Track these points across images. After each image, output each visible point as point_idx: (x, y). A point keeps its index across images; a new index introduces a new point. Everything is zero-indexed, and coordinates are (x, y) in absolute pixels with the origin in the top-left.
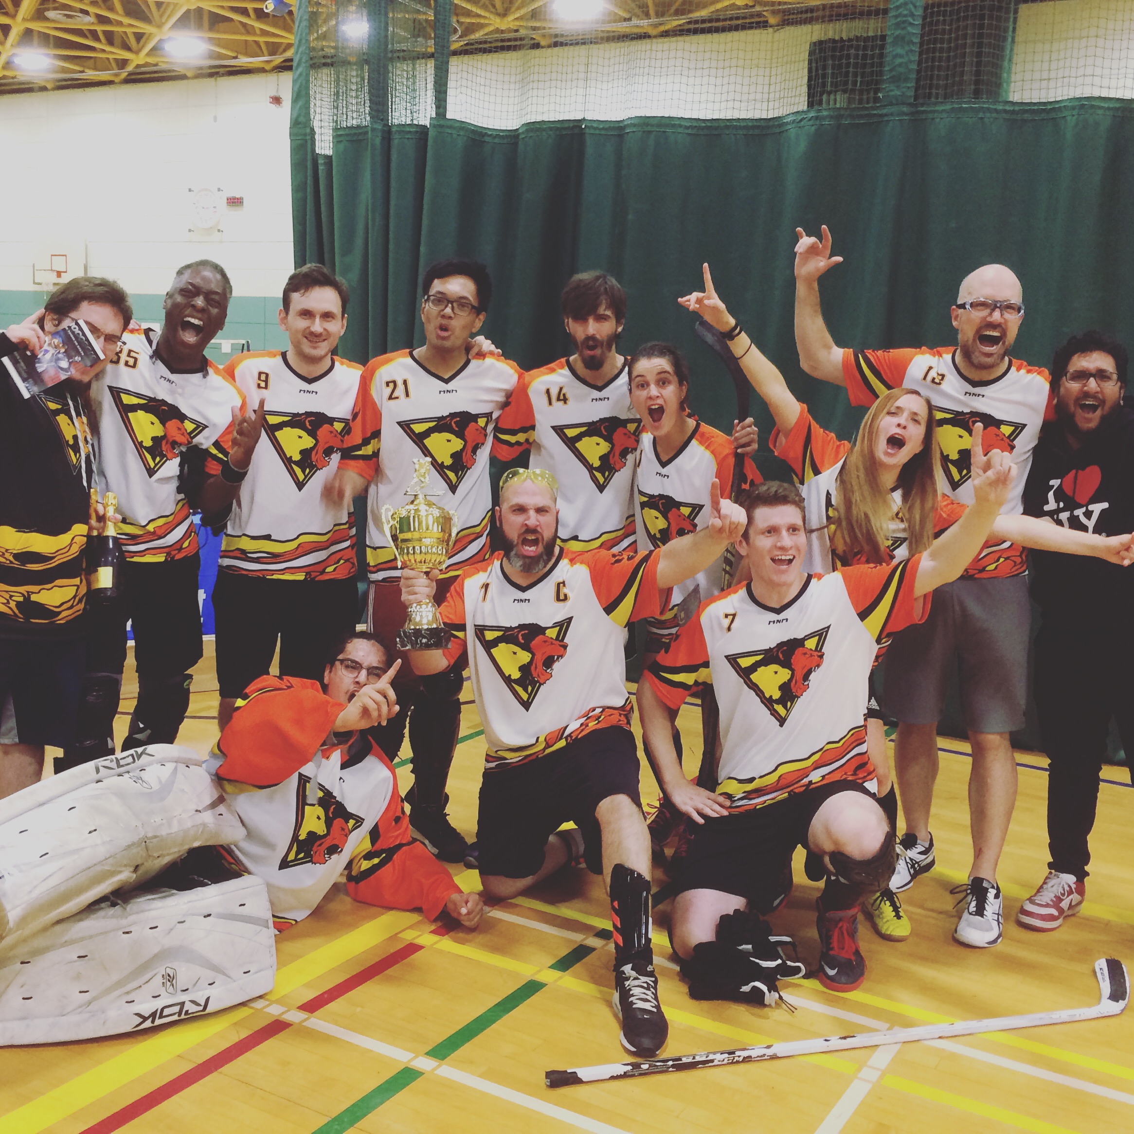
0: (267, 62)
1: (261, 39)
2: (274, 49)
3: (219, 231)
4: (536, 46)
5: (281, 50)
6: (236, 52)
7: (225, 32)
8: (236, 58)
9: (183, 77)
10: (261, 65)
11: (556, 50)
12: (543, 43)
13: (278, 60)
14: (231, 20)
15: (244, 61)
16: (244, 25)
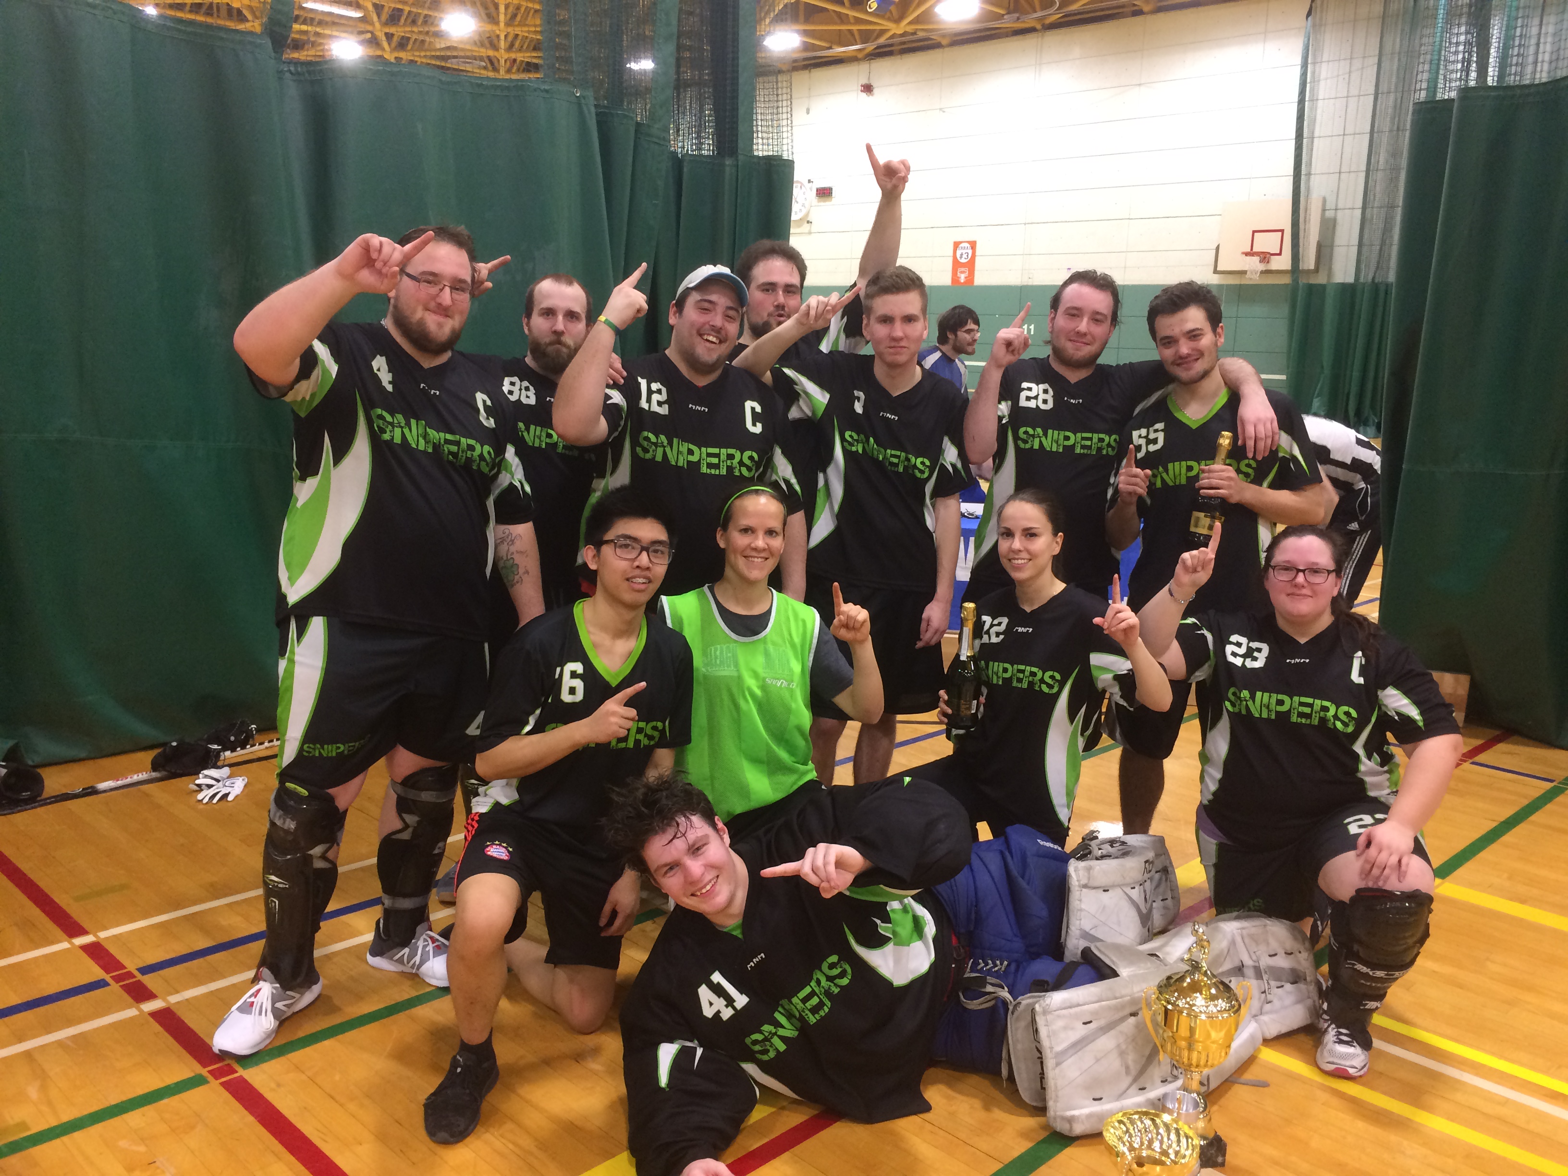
0: (860, 50)
1: (855, 28)
2: (866, 36)
3: (808, 222)
4: (1138, 13)
5: (875, 34)
6: (832, 42)
7: (821, 23)
8: (830, 48)
9: (780, 72)
10: (854, 54)
11: (1161, 15)
12: (1146, 9)
13: (870, 47)
14: (826, 10)
15: (839, 50)
16: (839, 14)
